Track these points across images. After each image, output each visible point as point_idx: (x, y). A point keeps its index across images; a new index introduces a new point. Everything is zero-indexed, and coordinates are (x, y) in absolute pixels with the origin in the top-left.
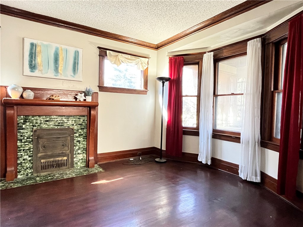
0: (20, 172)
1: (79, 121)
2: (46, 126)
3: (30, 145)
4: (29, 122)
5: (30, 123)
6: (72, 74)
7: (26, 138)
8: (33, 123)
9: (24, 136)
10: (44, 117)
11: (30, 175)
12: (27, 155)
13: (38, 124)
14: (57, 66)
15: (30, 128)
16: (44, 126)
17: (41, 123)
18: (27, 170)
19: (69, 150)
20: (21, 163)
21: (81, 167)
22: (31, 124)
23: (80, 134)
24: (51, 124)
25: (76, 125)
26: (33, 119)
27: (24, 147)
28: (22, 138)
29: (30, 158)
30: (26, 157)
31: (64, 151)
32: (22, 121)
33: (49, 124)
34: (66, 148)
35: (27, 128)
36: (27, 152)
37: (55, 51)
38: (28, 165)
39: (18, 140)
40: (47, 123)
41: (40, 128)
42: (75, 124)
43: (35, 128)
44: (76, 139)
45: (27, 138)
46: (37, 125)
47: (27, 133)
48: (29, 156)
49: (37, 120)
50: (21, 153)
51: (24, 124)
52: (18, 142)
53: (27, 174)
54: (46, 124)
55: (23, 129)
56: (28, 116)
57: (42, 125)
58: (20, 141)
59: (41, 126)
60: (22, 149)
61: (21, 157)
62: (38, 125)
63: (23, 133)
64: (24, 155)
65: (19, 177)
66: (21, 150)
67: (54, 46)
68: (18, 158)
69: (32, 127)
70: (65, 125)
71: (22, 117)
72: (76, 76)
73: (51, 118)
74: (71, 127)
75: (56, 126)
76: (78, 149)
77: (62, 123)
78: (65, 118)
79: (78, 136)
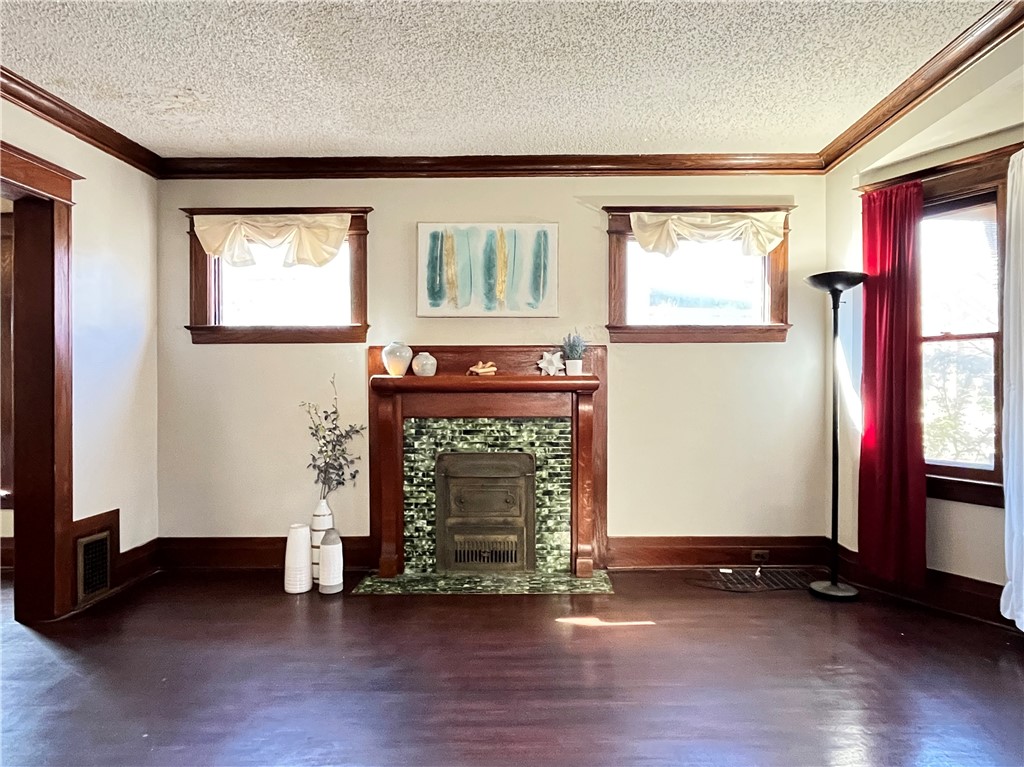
0: (409, 559)
1: (550, 433)
2: (466, 446)
3: (430, 493)
4: (427, 432)
5: (430, 437)
6: (531, 301)
7: (420, 474)
8: (436, 437)
9: (418, 469)
10: (461, 422)
11: (430, 570)
12: (424, 518)
13: (448, 440)
14: (492, 281)
15: (430, 449)
16: (461, 445)
17: (453, 439)
18: (424, 557)
19: (523, 514)
20: (412, 536)
21: (556, 570)
22: (432, 440)
23: (551, 471)
24: (476, 440)
25: (540, 446)
26: (435, 425)
27: (417, 498)
28: (413, 474)
29: (429, 528)
30: (421, 523)
31: (510, 519)
32: (413, 431)
33: (472, 441)
34: (515, 510)
35: (422, 449)
36: (423, 511)
37: (487, 243)
38: (426, 544)
39: (405, 478)
40: (468, 437)
41: (452, 450)
42: (537, 444)
43: (440, 450)
44: (542, 485)
45: (424, 475)
46: (444, 442)
47: (423, 461)
48: (429, 523)
49: (444, 428)
50: (412, 513)
51: (417, 439)
52: (406, 483)
53: (424, 566)
54: (466, 439)
55: (415, 451)
56: (426, 419)
57: (455, 443)
58: (408, 481)
59: (455, 445)
60: (413, 501)
61: (411, 522)
62: (448, 443)
63: (415, 461)
64: (418, 518)
65: (407, 571)
66: (411, 504)
67: (485, 228)
68: (405, 524)
69: (434, 447)
70: (513, 444)
71: (413, 420)
72: (543, 302)
73: (477, 425)
74: (527, 450)
75: (490, 446)
76: (548, 517)
77: (504, 438)
78: (511, 425)
79: (547, 477)
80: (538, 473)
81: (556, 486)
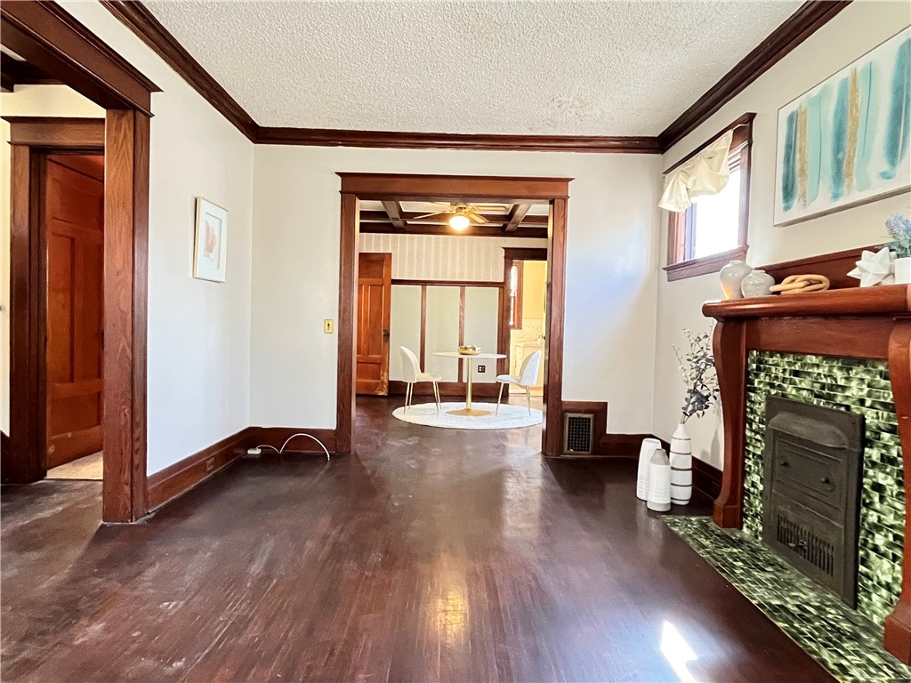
0: (746, 516)
3: (764, 445)
4: (764, 369)
5: (766, 375)
6: (885, 167)
7: (757, 420)
8: (770, 376)
9: (756, 412)
10: (792, 358)
11: (760, 538)
12: (758, 473)
13: (780, 382)
14: (840, 156)
15: (766, 390)
16: (790, 391)
17: (784, 380)
20: (749, 490)
22: (767, 379)
23: (884, 451)
24: (803, 385)
25: (871, 407)
26: (770, 361)
27: (754, 447)
28: (752, 417)
29: (761, 487)
32: (754, 366)
33: (799, 386)
34: (834, 497)
35: (760, 389)
36: (758, 464)
37: (838, 101)
39: (746, 420)
40: (797, 379)
41: (783, 395)
42: (868, 402)
43: (773, 392)
44: (871, 472)
45: (759, 421)
46: (776, 383)
47: (760, 404)
48: (761, 481)
49: (777, 365)
50: (750, 463)
51: (756, 376)
52: (747, 426)
53: (756, 531)
54: (795, 383)
55: (754, 390)
56: (764, 352)
57: (785, 385)
58: (749, 424)
59: (785, 389)
60: (751, 449)
61: (749, 474)
62: (779, 386)
63: (754, 402)
64: (754, 472)
65: (745, 529)
66: (750, 452)
67: (835, 82)
68: (745, 474)
69: (768, 388)
70: (840, 397)
71: (755, 353)
72: (901, 164)
73: (805, 365)
74: (856, 409)
75: (817, 396)
76: (878, 527)
77: (831, 387)
78: (841, 369)
79: (879, 461)
80: (867, 450)
81: (890, 481)
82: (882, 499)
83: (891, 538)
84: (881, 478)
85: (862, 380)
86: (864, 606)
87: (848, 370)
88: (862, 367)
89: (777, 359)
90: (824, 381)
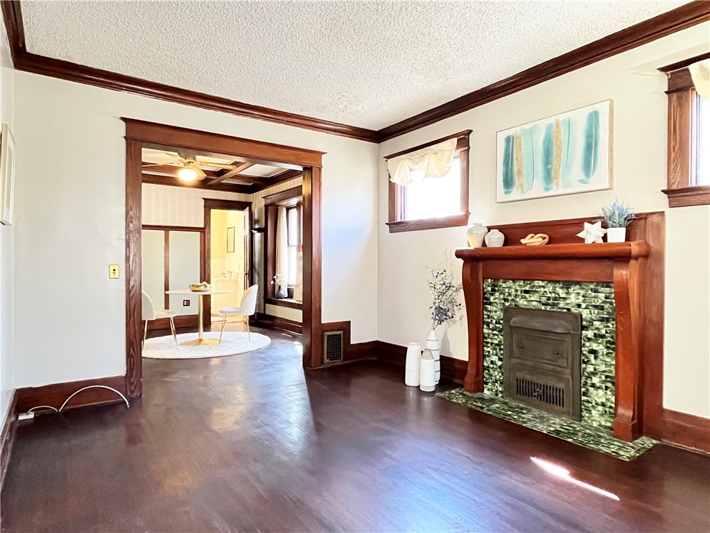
0: (487, 383)
1: (596, 297)
2: (525, 303)
3: (500, 337)
4: (499, 290)
5: (500, 294)
7: (494, 322)
8: (504, 294)
9: (492, 317)
10: (522, 283)
11: (500, 395)
12: (496, 355)
13: (512, 297)
14: (549, 166)
15: (500, 303)
16: (522, 302)
17: (516, 296)
18: (497, 384)
19: (570, 367)
20: (488, 367)
21: (600, 425)
22: (502, 296)
23: (596, 332)
24: (533, 298)
25: (586, 308)
26: (504, 285)
27: (491, 339)
28: (489, 321)
29: (499, 363)
30: (495, 358)
31: (558, 369)
32: (490, 289)
33: (529, 299)
34: (562, 362)
35: (495, 303)
36: (495, 349)
37: (546, 136)
38: (497, 375)
39: (484, 323)
40: (527, 295)
41: (516, 305)
42: (584, 305)
43: (507, 304)
44: (587, 344)
45: (496, 323)
46: (510, 298)
47: (496, 312)
48: (500, 359)
49: (510, 288)
50: (489, 349)
51: (492, 295)
52: (485, 326)
53: (496, 391)
54: (525, 298)
55: (490, 304)
56: (498, 280)
57: (517, 299)
58: (487, 325)
59: (517, 302)
60: (489, 340)
61: (488, 356)
62: (512, 300)
63: (490, 311)
64: (493, 354)
65: (486, 391)
66: (488, 343)
67: (543, 124)
68: (484, 357)
69: (503, 301)
70: (562, 304)
71: (489, 280)
72: (592, 179)
73: (534, 286)
74: (574, 310)
75: (543, 304)
76: (594, 373)
77: (555, 299)
78: (562, 288)
79: (593, 337)
80: (584, 332)
81: (601, 347)
82: (596, 358)
83: (603, 378)
84: (595, 346)
85: (579, 294)
86: (586, 418)
87: (568, 289)
88: (578, 287)
89: (510, 283)
90: (549, 295)
